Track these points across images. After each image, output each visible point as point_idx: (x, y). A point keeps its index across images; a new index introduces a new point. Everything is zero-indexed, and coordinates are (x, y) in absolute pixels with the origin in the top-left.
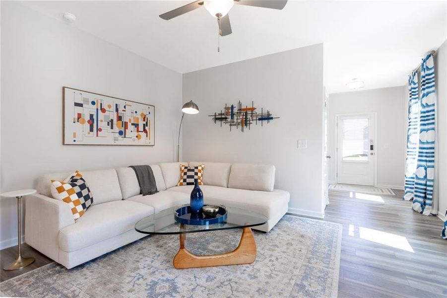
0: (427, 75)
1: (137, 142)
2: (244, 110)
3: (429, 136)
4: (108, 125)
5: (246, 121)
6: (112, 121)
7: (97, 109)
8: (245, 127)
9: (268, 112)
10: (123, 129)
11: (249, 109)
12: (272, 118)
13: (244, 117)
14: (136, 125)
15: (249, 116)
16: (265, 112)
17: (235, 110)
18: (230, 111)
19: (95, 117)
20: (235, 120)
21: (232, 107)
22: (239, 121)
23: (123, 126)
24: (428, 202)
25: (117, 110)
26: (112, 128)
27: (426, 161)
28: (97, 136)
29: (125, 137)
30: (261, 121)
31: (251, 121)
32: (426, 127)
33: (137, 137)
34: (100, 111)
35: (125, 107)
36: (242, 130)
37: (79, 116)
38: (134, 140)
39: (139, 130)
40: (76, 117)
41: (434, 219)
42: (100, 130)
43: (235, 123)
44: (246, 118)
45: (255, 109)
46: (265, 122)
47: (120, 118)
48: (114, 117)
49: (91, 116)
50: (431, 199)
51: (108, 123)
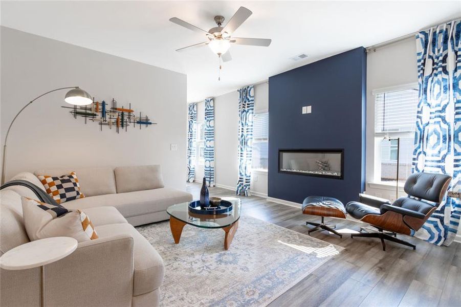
0: (210, 110)
2: (119, 109)
3: (211, 144)
5: (122, 121)
8: (120, 128)
9: (147, 117)
11: (126, 110)
12: (151, 123)
13: (120, 117)
15: (126, 118)
16: (143, 116)
17: (108, 108)
18: (100, 107)
20: (108, 119)
21: (103, 104)
22: (113, 120)
24: (212, 179)
27: (210, 157)
30: (139, 125)
31: (128, 123)
32: (209, 139)
36: (118, 131)
41: (214, 188)
43: (107, 122)
44: (122, 119)
45: (132, 111)
46: (143, 126)
50: (213, 178)
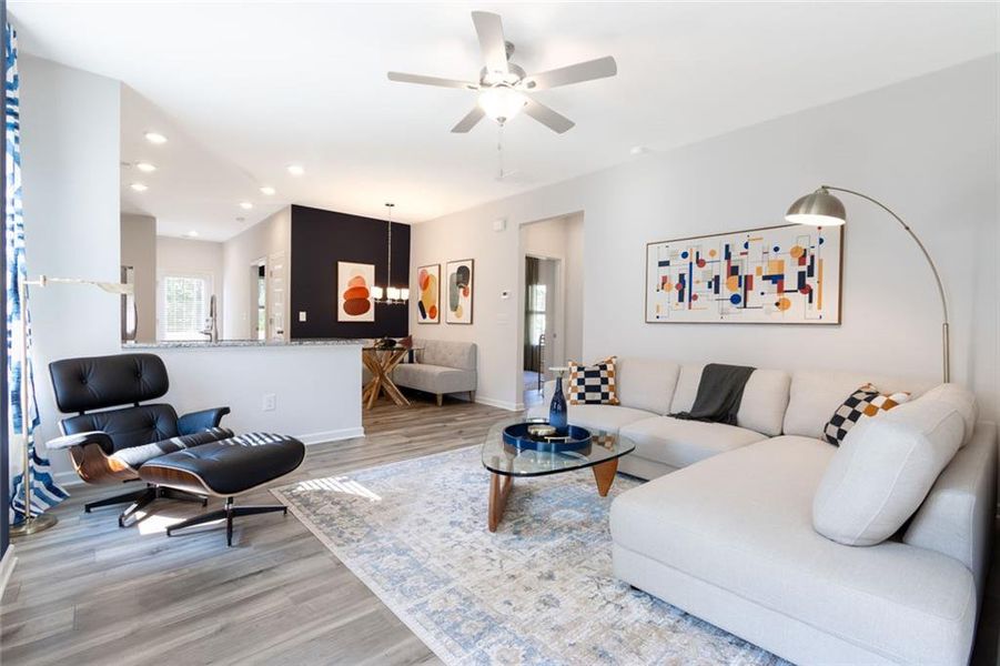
1: (778, 316)
4: (710, 287)
6: (717, 278)
7: (691, 264)
10: (740, 292)
14: (777, 279)
19: (687, 278)
23: (740, 286)
25: (728, 256)
26: (717, 291)
28: (690, 308)
29: (745, 307)
33: (777, 304)
34: (695, 266)
35: (746, 246)
37: (665, 279)
38: (769, 312)
39: (785, 289)
40: (661, 282)
42: (696, 297)
47: (733, 271)
48: (721, 269)
49: (682, 276)
51: (710, 284)
